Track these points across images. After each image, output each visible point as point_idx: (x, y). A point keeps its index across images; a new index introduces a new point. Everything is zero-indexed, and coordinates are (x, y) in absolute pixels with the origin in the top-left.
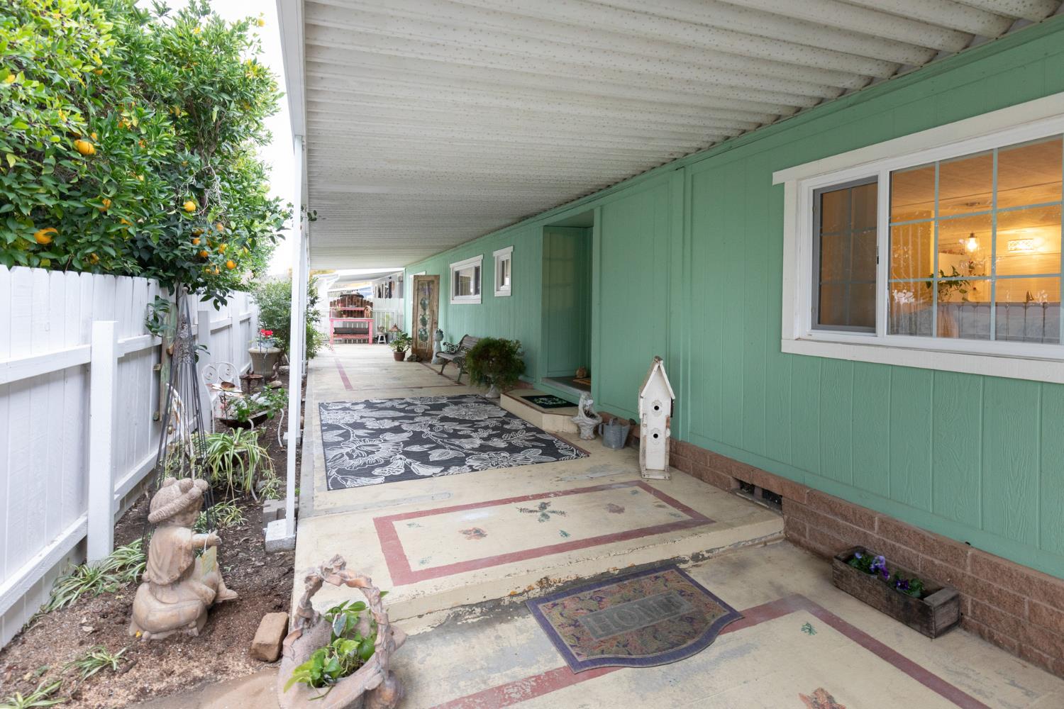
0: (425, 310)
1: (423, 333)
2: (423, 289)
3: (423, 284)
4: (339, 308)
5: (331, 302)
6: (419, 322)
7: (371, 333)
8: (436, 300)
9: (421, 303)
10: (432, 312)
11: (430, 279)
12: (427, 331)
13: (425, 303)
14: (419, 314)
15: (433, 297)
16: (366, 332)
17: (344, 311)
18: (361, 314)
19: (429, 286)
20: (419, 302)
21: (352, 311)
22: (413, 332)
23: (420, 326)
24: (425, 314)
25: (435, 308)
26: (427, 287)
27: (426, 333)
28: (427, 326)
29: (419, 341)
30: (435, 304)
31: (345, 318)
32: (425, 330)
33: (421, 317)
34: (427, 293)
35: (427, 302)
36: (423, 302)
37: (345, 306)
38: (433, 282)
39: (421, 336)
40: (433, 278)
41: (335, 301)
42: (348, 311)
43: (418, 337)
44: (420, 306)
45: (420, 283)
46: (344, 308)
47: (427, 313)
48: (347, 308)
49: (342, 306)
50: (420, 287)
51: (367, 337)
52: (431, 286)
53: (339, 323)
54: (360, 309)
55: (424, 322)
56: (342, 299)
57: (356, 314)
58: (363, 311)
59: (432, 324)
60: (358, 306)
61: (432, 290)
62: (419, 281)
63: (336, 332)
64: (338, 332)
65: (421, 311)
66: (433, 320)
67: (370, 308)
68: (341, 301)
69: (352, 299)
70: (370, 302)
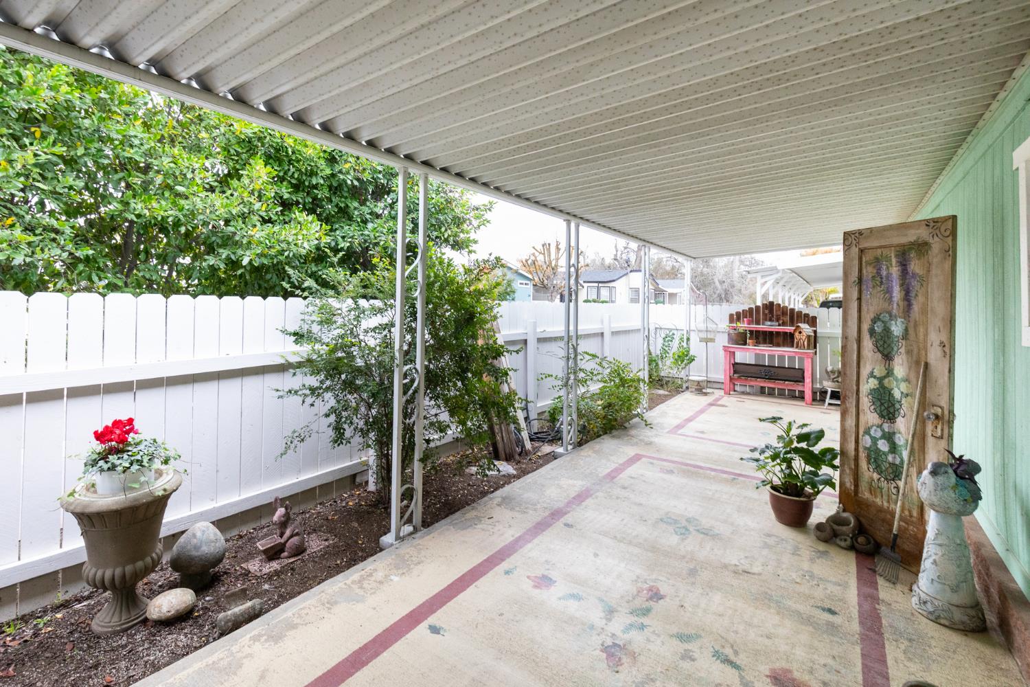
0: (888, 357)
1: (883, 446)
2: (881, 281)
3: (877, 262)
4: (743, 326)
5: (731, 316)
6: (865, 402)
7: (808, 380)
8: (938, 322)
9: (872, 332)
10: (925, 368)
11: (911, 236)
12: (900, 440)
13: (887, 330)
14: (865, 372)
15: (924, 311)
16: (798, 376)
17: (751, 332)
18: (788, 339)
19: (904, 266)
20: (866, 327)
21: (771, 333)
22: (843, 432)
23: (870, 417)
24: (890, 373)
25: (934, 356)
26: (895, 271)
27: (894, 448)
29: (868, 473)
30: (935, 338)
31: (752, 348)
32: (889, 437)
33: (873, 383)
34: (897, 293)
35: (897, 329)
36: (878, 328)
37: (758, 323)
38: (921, 247)
39: (875, 457)
40: (923, 233)
41: (738, 314)
42: (765, 333)
43: (862, 455)
44: (868, 344)
45: (870, 256)
46: (754, 327)
47: (900, 368)
48: (761, 327)
49: (750, 322)
50: (869, 272)
51: (801, 388)
52: (915, 266)
53: (746, 355)
54: (788, 328)
55: (887, 407)
56: (751, 309)
57: (781, 340)
58: (792, 336)
59: (921, 420)
60: (784, 324)
61: (924, 281)
62: (862, 251)
63: (735, 372)
64: (740, 372)
65: (871, 363)
66: (923, 404)
67: (806, 329)
68: (749, 314)
69: (770, 310)
70: (807, 315)
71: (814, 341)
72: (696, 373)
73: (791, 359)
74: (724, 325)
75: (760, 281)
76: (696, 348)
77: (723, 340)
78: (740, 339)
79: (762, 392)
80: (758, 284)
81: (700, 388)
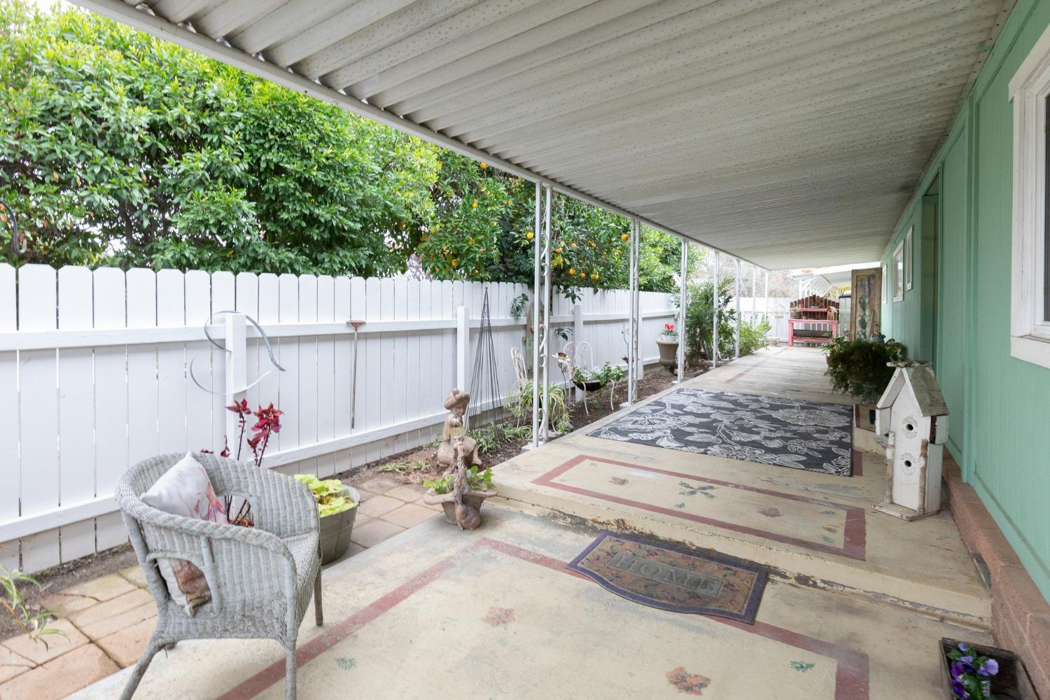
0: (864, 310)
1: (862, 337)
2: (862, 286)
3: (861, 281)
4: (799, 309)
5: (792, 304)
6: (858, 324)
7: (834, 336)
8: (877, 298)
9: (860, 302)
10: (873, 311)
11: (871, 273)
12: (867, 334)
13: (864, 301)
14: (858, 315)
15: (874, 294)
16: (829, 335)
17: (804, 312)
18: (824, 315)
19: (869, 281)
20: (858, 300)
21: (814, 312)
22: (851, 335)
23: (859, 329)
24: (865, 314)
25: (876, 308)
26: (867, 283)
27: (865, 336)
28: (868, 329)
30: (876, 303)
31: (804, 320)
32: (864, 334)
33: (860, 318)
34: (867, 290)
35: (867, 301)
36: (862, 300)
37: (806, 307)
38: (873, 276)
40: (873, 272)
41: (795, 302)
42: (810, 312)
44: (859, 306)
45: (859, 278)
46: (805, 309)
47: (867, 313)
48: (809, 309)
49: (802, 307)
50: (859, 283)
52: (872, 282)
53: (800, 325)
54: (824, 310)
55: (863, 325)
56: (803, 300)
57: (819, 316)
58: (826, 313)
59: (872, 326)
60: (821, 307)
61: (874, 286)
62: (857, 276)
63: (794, 335)
64: (797, 334)
65: (860, 312)
66: (873, 321)
67: (833, 309)
68: (801, 302)
69: (814, 300)
70: (834, 302)
71: (837, 316)
72: (771, 336)
73: (825, 325)
74: (788, 309)
75: (801, 283)
76: (772, 321)
77: (788, 317)
78: (799, 316)
79: (808, 345)
80: (800, 286)
81: (776, 343)
